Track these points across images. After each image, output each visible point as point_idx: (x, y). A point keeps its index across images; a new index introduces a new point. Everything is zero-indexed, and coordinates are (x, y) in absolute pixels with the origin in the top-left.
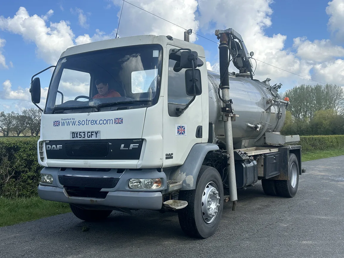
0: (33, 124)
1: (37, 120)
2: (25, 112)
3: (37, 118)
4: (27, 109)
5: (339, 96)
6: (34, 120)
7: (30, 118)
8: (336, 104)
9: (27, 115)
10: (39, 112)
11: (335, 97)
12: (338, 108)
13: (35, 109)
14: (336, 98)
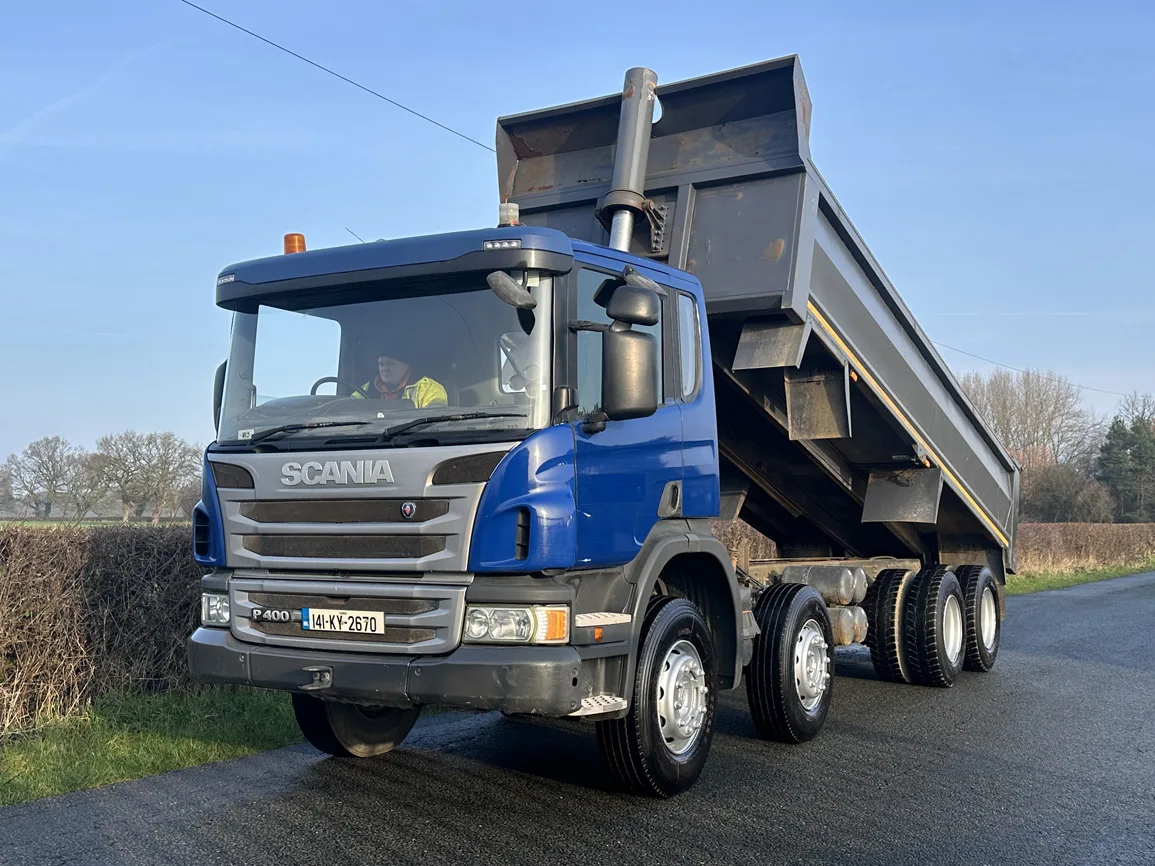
0: (131, 480)
1: (141, 467)
2: (105, 443)
3: (143, 462)
4: (114, 435)
5: (1063, 405)
6: (132, 469)
7: (119, 461)
8: (1053, 430)
9: (114, 454)
10: (150, 443)
11: (1051, 409)
12: (1060, 442)
13: (137, 435)
14: (1054, 413)
